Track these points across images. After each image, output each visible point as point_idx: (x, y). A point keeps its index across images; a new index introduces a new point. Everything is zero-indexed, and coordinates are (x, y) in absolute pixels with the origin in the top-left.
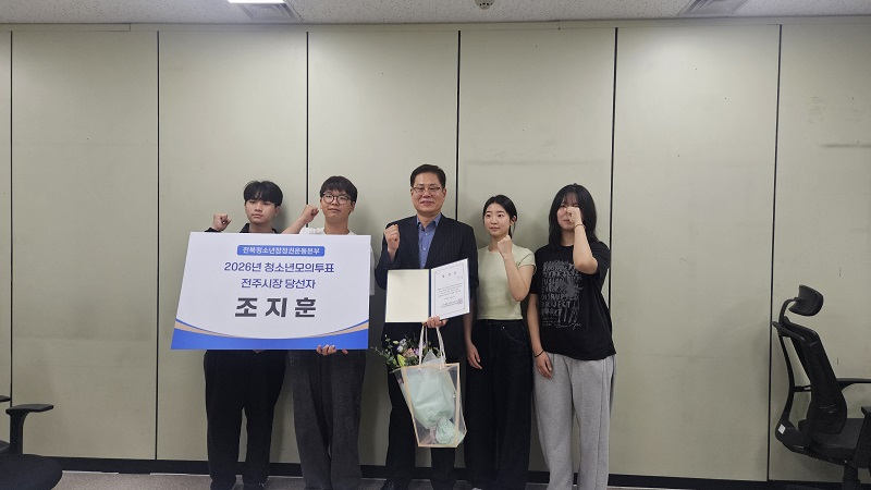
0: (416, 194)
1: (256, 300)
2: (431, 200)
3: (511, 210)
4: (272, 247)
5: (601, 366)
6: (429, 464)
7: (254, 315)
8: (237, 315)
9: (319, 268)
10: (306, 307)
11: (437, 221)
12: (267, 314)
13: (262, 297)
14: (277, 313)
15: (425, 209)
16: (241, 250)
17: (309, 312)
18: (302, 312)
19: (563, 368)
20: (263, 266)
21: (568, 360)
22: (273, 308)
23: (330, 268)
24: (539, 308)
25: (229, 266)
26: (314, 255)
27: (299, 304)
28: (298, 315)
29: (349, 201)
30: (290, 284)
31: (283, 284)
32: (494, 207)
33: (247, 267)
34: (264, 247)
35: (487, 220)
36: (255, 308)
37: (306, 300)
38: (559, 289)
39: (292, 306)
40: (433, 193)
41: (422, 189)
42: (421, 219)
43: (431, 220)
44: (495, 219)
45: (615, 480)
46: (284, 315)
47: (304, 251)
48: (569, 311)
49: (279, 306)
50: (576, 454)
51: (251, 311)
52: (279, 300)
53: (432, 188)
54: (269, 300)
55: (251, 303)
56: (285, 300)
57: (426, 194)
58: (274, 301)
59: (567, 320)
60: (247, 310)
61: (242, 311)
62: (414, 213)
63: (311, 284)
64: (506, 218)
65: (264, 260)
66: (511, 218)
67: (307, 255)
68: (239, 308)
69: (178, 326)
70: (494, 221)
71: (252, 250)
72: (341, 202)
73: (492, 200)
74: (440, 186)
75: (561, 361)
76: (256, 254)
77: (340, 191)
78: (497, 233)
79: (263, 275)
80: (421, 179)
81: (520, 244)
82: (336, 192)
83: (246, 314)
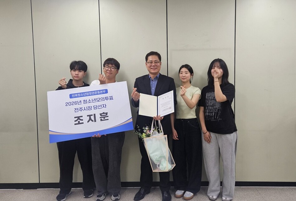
0: (149, 65)
1: (82, 116)
2: (156, 67)
3: (191, 71)
4: (84, 93)
5: (231, 137)
6: (158, 180)
7: (83, 123)
8: (75, 124)
9: (106, 98)
10: (104, 116)
11: (158, 76)
12: (88, 122)
13: (84, 115)
14: (92, 121)
15: (152, 71)
16: (71, 96)
17: (106, 118)
18: (103, 119)
19: (215, 138)
20: (82, 102)
21: (217, 135)
22: (90, 119)
23: (111, 98)
24: (205, 112)
25: (67, 104)
26: (103, 93)
27: (101, 116)
28: (101, 120)
29: (116, 69)
30: (96, 108)
31: (93, 108)
32: (184, 70)
33: (76, 103)
34: (81, 93)
35: (181, 75)
36: (82, 120)
37: (104, 113)
38: (213, 104)
39: (98, 117)
40: (156, 64)
41: (152, 63)
42: (151, 76)
43: (156, 76)
44: (184, 74)
45: (238, 184)
46: (95, 121)
47: (99, 92)
48: (217, 113)
49: (92, 118)
50: (222, 173)
51: (81, 122)
52: (92, 115)
53: (156, 62)
54: (88, 116)
55: (80, 118)
56: (95, 115)
57: (153, 65)
58: (90, 116)
59: (216, 118)
60: (79, 122)
61: (77, 122)
62: (147, 73)
63: (104, 106)
64: (189, 74)
65: (82, 99)
66: (191, 74)
67: (100, 94)
68: (75, 121)
69: (50, 133)
70: (184, 76)
71: (76, 95)
72: (112, 70)
73: (183, 67)
74: (159, 61)
75: (214, 136)
76: (78, 97)
77: (112, 65)
78: (185, 80)
79: (83, 106)
80: (150, 58)
81: (195, 86)
82: (110, 65)
83: (79, 123)
